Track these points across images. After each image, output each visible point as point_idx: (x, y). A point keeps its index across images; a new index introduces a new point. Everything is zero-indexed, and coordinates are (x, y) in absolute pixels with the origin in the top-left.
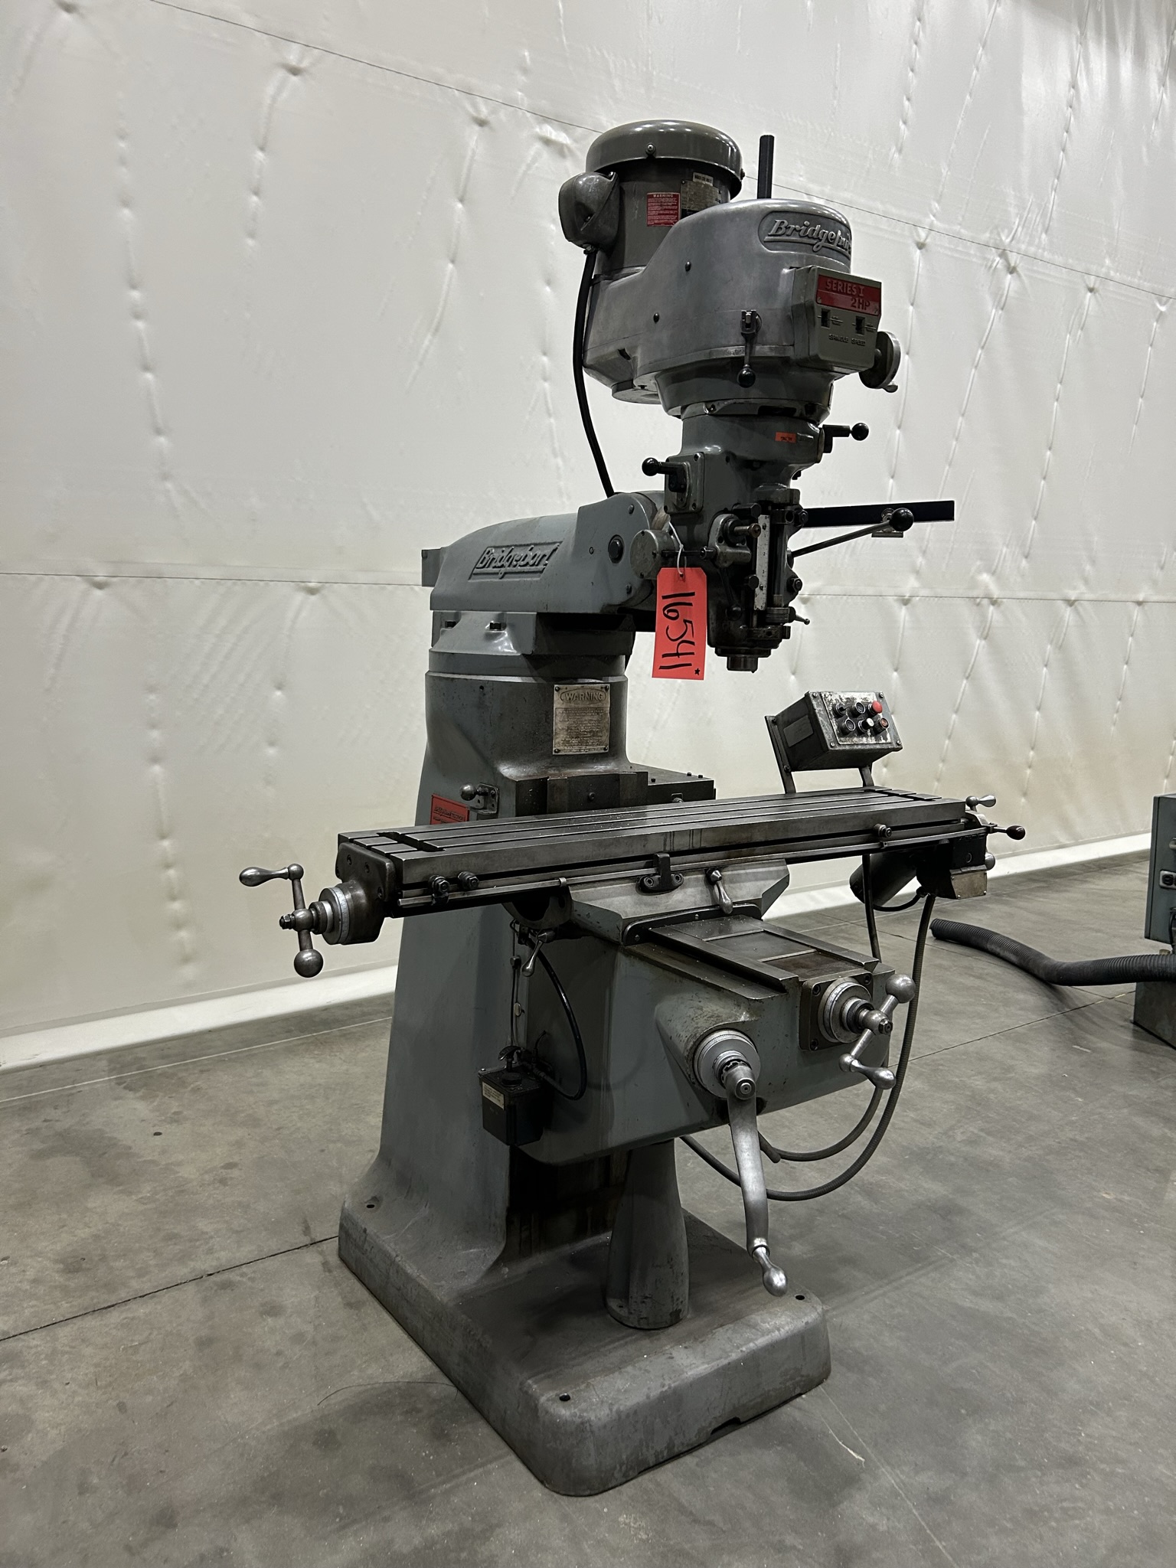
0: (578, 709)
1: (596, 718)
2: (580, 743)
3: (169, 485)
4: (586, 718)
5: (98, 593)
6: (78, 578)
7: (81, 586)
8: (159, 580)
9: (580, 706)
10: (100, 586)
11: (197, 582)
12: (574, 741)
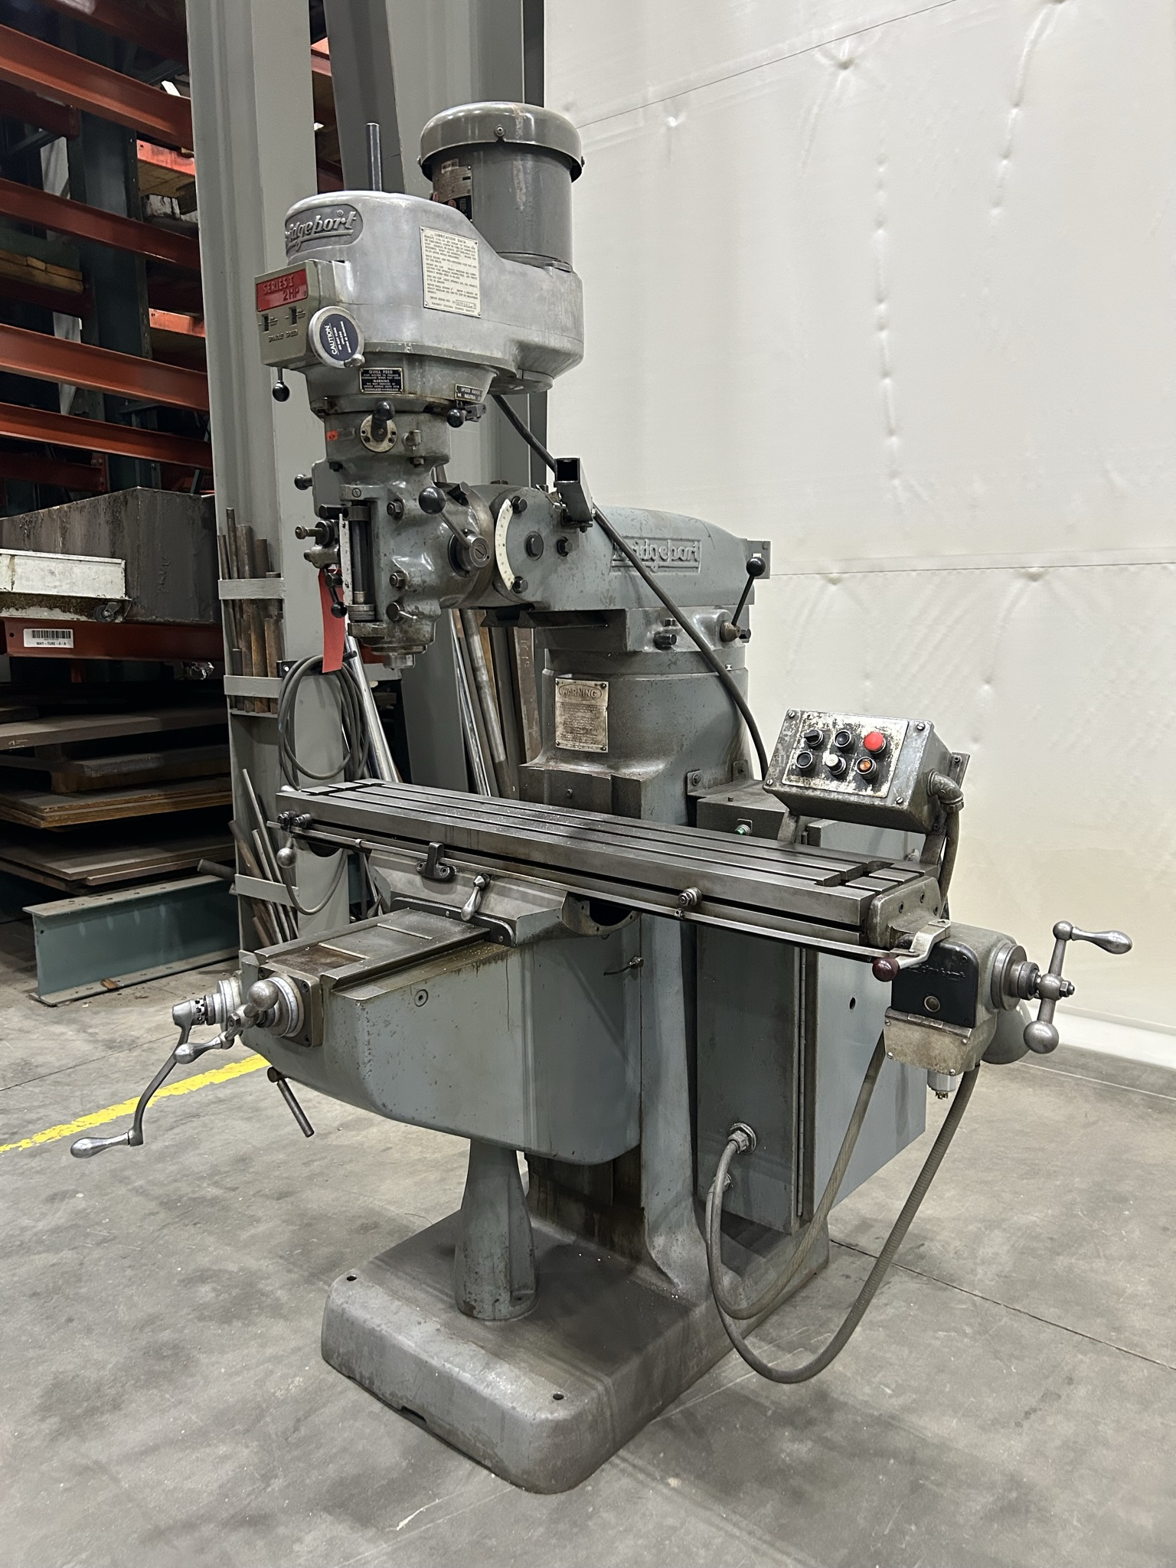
0: (571, 704)
1: (588, 715)
2: (574, 739)
3: (896, 482)
4: (579, 714)
5: (833, 588)
6: (818, 576)
7: (820, 582)
8: (881, 574)
9: (573, 701)
10: (834, 582)
11: (914, 573)
12: (570, 736)
